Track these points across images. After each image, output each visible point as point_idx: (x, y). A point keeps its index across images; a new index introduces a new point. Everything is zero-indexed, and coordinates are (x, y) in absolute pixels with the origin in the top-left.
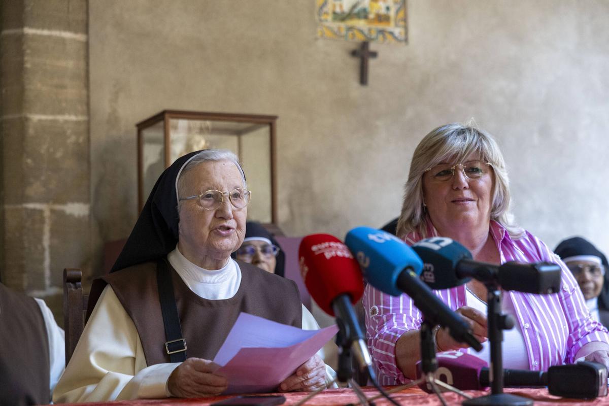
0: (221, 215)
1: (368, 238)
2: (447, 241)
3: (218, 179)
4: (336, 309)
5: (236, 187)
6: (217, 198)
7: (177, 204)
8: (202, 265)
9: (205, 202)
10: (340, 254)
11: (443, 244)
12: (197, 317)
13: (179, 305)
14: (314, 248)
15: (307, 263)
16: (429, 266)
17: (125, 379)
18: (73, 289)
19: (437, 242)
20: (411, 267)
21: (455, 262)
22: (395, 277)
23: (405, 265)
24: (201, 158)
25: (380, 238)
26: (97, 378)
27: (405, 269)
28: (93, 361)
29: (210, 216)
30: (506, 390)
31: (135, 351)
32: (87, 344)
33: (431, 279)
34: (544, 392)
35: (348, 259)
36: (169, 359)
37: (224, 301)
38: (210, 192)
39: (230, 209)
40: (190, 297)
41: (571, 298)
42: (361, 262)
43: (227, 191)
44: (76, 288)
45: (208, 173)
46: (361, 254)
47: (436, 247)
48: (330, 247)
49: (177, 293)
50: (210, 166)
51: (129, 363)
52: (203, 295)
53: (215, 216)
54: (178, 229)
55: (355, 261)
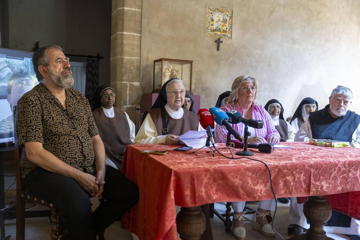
0: (177, 97)
1: (215, 110)
2: (236, 112)
3: (177, 87)
4: (206, 128)
5: (182, 90)
6: (176, 93)
7: (166, 93)
8: (173, 109)
9: (173, 94)
10: (208, 114)
11: (235, 112)
12: (171, 123)
13: (167, 119)
14: (202, 113)
15: (200, 116)
16: (231, 118)
17: (153, 138)
18: (138, 112)
19: (233, 112)
20: (226, 119)
21: (237, 118)
22: (222, 121)
23: (225, 118)
24: (172, 82)
25: (219, 111)
26: (146, 137)
27: (224, 119)
28: (145, 132)
29: (174, 97)
30: (248, 149)
31: (155, 131)
32: (143, 128)
33: (231, 121)
34: (257, 150)
35: (210, 116)
36: (163, 134)
37: (178, 119)
38: (174, 91)
39: (180, 95)
40: (170, 117)
41: (270, 121)
42: (214, 117)
43: (179, 91)
44: (138, 111)
45: (174, 86)
46: (214, 115)
47: (233, 113)
48: (206, 113)
49: (166, 117)
50: (175, 84)
51: (153, 134)
52: (173, 117)
53: (176, 97)
54: (167, 100)
55: (212, 116)
